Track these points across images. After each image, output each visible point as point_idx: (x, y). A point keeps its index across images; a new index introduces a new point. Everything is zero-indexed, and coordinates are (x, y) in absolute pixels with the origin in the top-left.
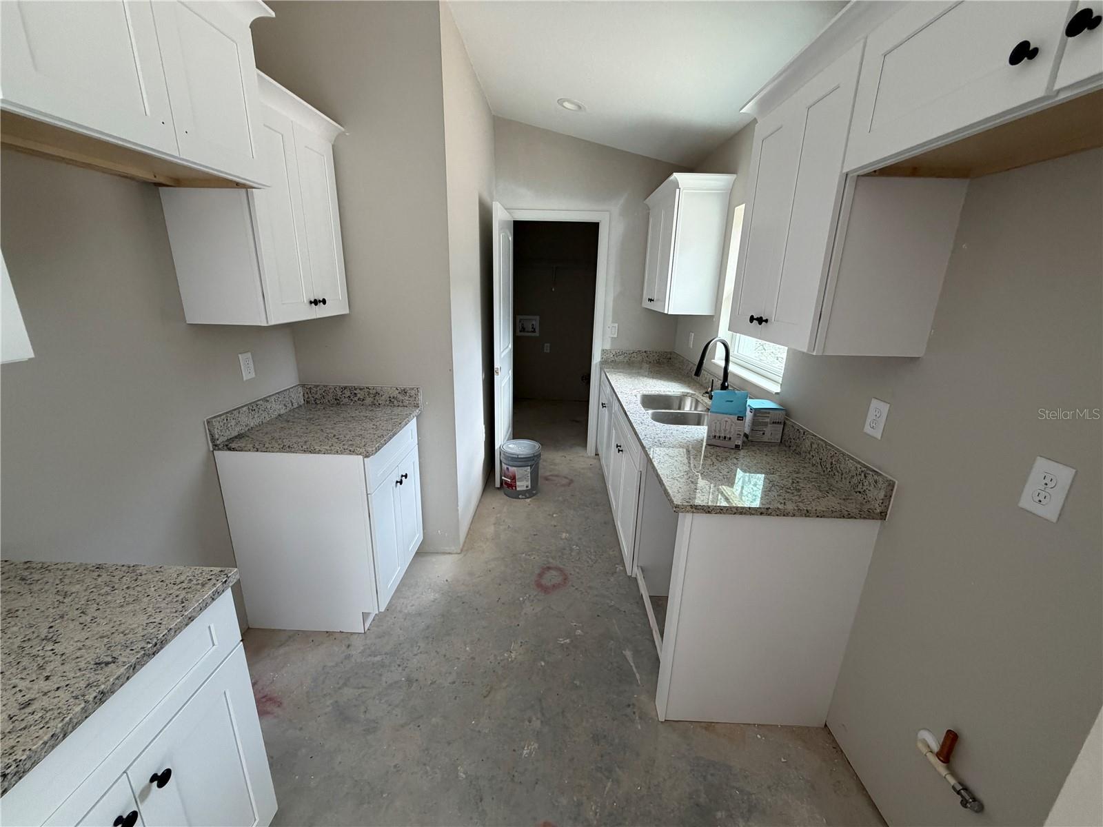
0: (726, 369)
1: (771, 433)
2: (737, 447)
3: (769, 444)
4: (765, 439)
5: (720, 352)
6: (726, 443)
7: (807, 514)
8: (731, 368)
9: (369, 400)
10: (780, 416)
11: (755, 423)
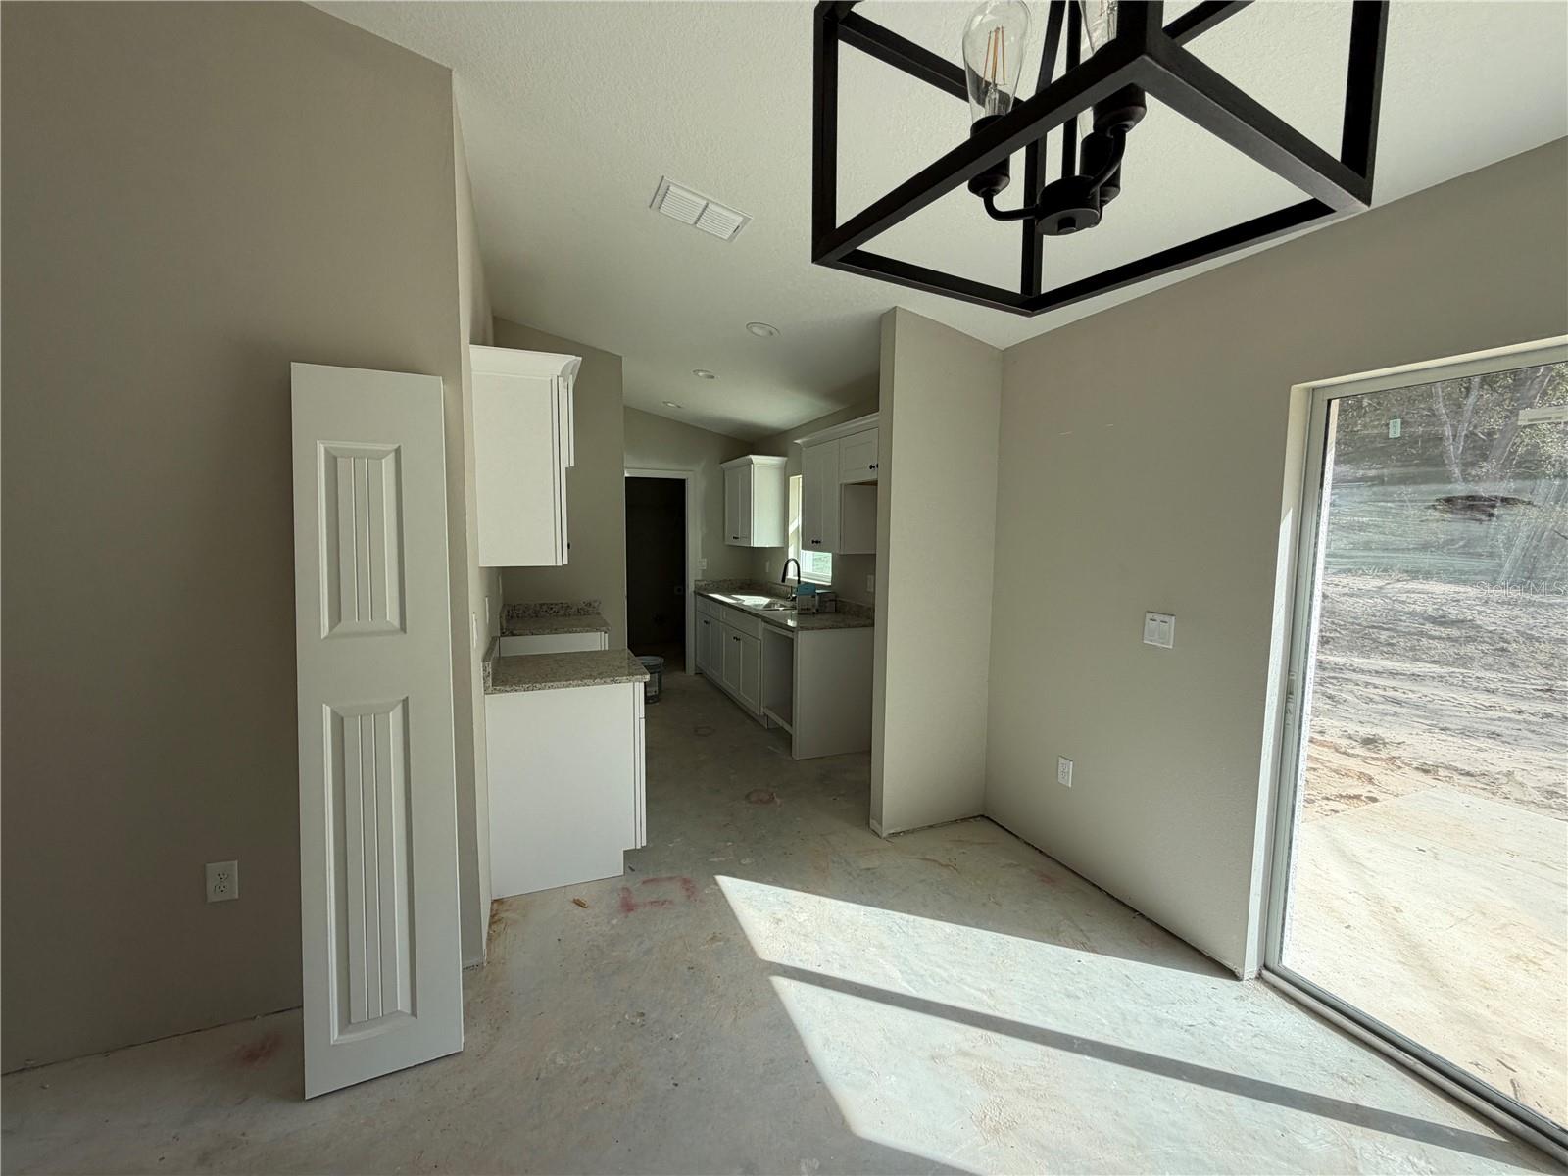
0: (799, 580)
1: (830, 606)
2: (814, 613)
3: (829, 613)
4: (827, 610)
5: (792, 566)
6: (808, 612)
7: (849, 627)
8: (801, 579)
9: (561, 613)
10: (832, 597)
11: (820, 601)
